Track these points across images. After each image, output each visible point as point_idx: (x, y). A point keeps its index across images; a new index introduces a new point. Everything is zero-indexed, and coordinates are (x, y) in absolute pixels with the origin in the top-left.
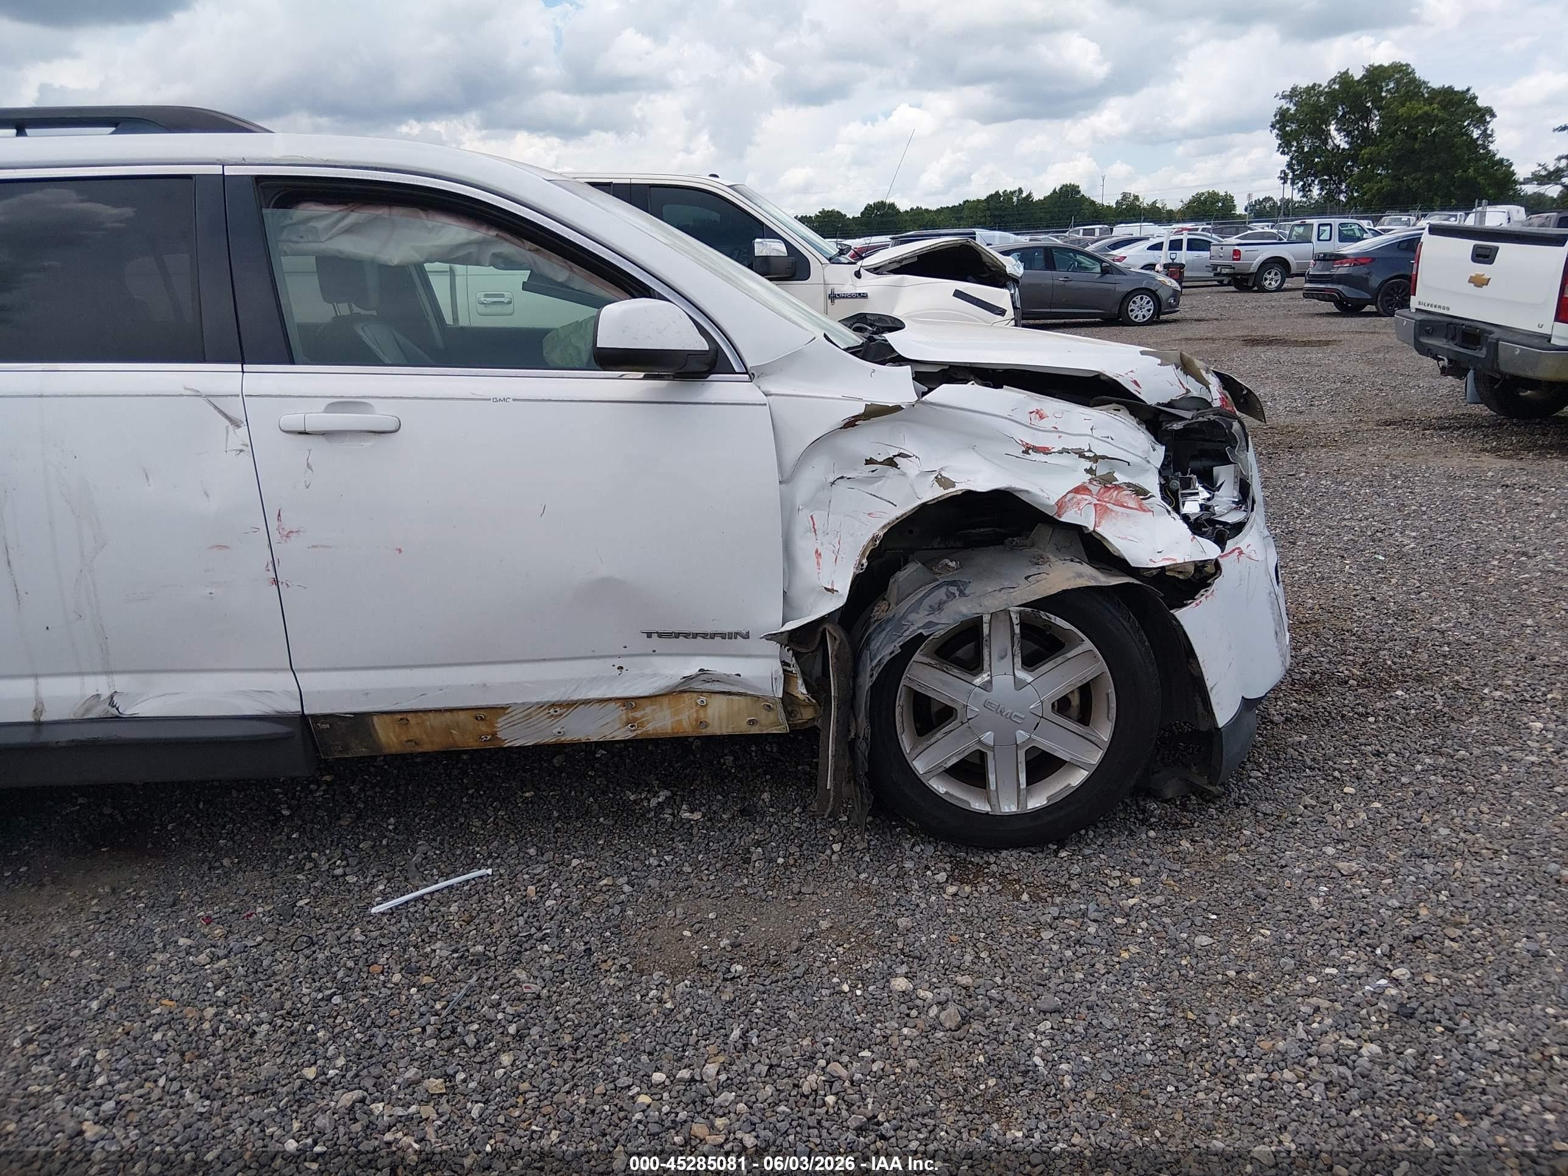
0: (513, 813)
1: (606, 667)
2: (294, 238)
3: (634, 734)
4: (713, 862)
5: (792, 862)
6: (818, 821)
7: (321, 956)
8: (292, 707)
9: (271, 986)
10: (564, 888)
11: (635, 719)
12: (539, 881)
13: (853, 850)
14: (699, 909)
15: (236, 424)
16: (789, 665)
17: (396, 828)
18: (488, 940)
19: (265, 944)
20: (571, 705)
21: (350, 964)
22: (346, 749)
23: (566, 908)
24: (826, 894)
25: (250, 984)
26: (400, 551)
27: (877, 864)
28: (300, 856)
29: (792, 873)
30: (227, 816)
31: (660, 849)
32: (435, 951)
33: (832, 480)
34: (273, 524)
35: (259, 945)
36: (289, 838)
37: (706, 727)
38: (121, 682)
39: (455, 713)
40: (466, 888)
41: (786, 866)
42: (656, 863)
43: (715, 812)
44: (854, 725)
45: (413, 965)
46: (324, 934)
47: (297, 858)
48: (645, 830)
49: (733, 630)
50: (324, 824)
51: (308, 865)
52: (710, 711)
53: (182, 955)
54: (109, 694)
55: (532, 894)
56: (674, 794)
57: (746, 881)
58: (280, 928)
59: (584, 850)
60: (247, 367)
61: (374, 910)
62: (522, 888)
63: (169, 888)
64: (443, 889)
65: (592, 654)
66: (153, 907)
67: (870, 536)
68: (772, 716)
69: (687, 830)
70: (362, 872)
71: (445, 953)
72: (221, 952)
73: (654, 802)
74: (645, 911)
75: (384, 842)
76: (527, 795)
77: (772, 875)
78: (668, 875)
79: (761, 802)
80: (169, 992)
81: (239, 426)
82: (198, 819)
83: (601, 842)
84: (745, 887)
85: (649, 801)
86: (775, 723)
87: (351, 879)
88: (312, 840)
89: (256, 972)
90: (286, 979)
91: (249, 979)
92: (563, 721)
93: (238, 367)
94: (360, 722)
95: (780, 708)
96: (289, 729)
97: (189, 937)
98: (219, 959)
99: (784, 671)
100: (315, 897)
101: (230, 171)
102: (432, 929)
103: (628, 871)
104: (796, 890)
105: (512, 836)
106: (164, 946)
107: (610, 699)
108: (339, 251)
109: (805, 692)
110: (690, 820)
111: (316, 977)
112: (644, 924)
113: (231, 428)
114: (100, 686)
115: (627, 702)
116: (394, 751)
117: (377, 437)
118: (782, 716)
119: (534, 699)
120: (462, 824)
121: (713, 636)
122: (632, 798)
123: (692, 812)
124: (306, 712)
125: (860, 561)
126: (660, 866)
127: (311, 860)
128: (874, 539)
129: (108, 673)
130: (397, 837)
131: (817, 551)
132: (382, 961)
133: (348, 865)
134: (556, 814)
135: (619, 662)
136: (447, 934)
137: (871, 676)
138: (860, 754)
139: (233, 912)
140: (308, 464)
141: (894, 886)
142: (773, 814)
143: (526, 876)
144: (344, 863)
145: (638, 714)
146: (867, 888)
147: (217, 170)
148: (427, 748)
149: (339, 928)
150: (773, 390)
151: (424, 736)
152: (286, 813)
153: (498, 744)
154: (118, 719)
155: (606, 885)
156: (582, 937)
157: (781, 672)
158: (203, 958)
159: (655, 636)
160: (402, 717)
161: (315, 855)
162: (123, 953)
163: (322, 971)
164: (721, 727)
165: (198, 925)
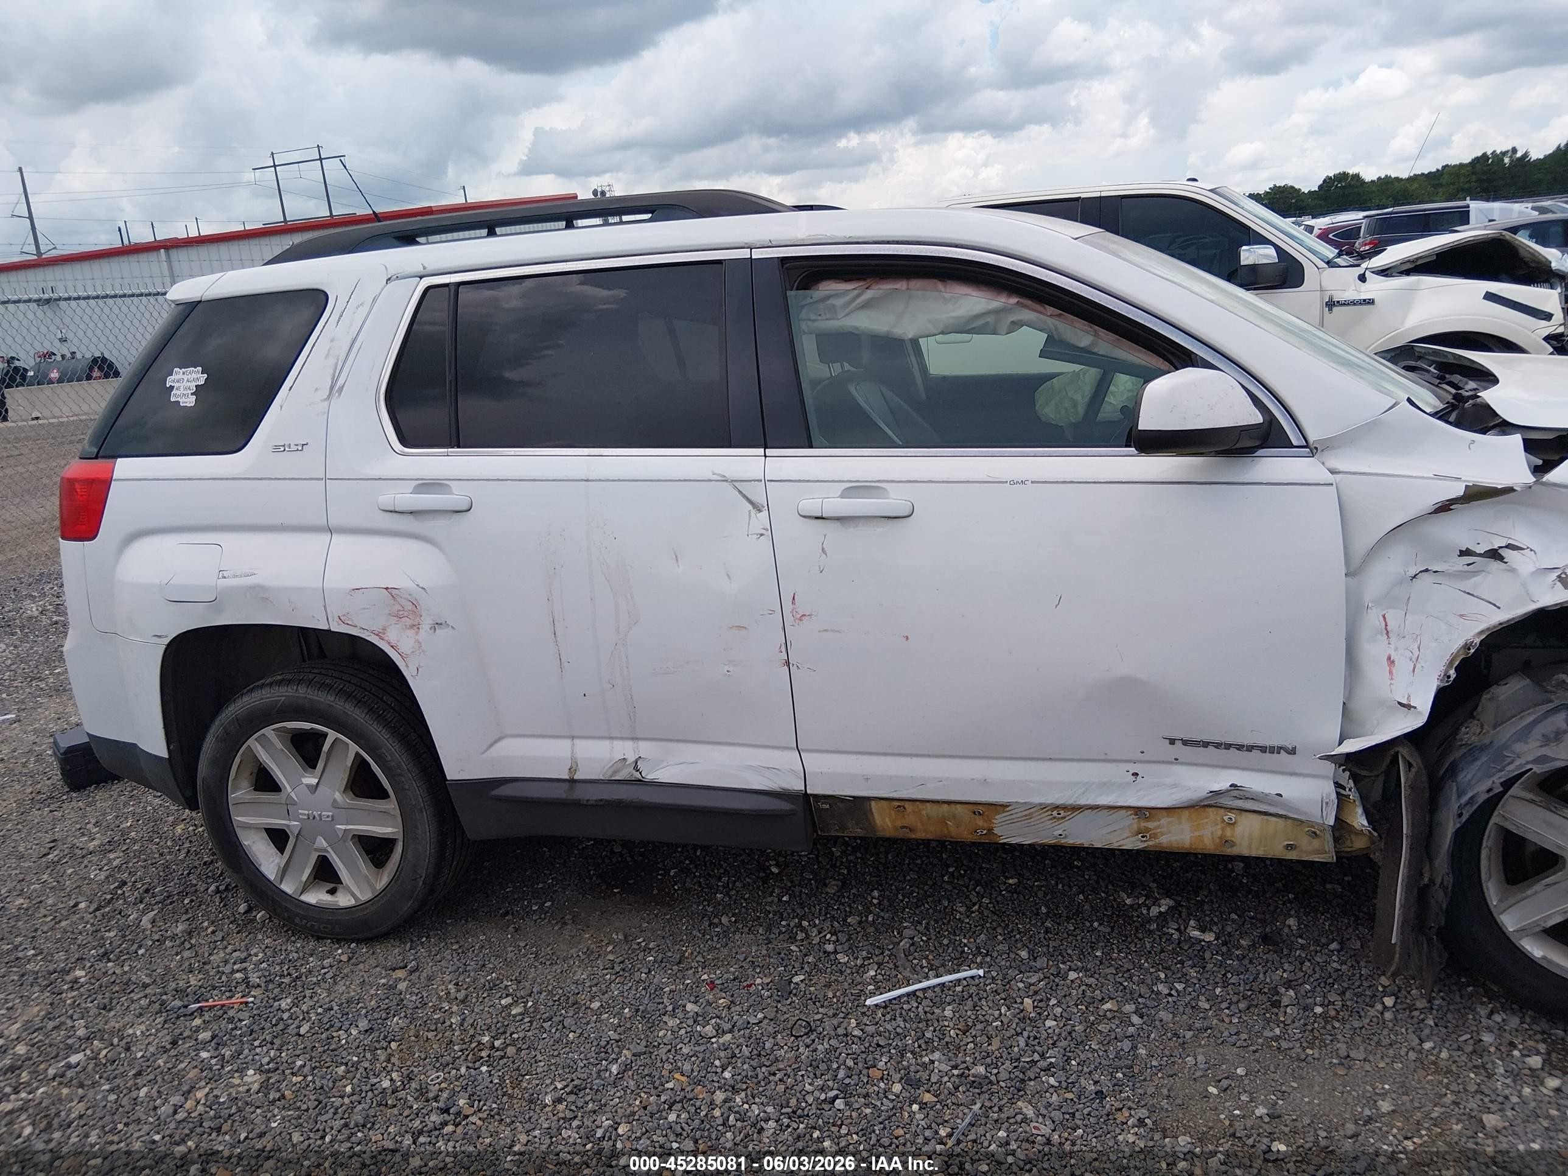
0: (998, 902)
1: (1119, 772)
2: (813, 317)
3: (1145, 845)
4: (1235, 999)
5: (1333, 1013)
6: (1362, 964)
7: (820, 1047)
8: (796, 785)
9: (774, 1074)
10: (1064, 1006)
11: (1148, 830)
12: (1036, 993)
13: (1411, 1008)
14: (1224, 1061)
15: (758, 508)
16: (1344, 788)
17: (879, 904)
18: (989, 1060)
19: (766, 1021)
20: (1076, 809)
21: (850, 1063)
22: (843, 828)
23: (1070, 1033)
24: (1382, 1065)
25: (755, 1069)
26: (907, 638)
27: (1444, 1030)
28: (792, 924)
29: (1334, 1028)
30: (721, 866)
31: (1170, 973)
32: (933, 1062)
33: (1413, 571)
34: (788, 606)
35: (760, 1022)
36: (780, 900)
37: (1232, 846)
38: (646, 749)
39: (953, 806)
40: (959, 989)
41: (1324, 1016)
42: (1166, 991)
43: (1230, 934)
44: (1427, 868)
45: (912, 1074)
46: (821, 1020)
47: (789, 925)
48: (1148, 946)
49: (1276, 743)
50: (812, 890)
51: (800, 936)
52: (1239, 830)
53: (690, 1022)
54: (634, 759)
55: (1030, 1009)
56: (1178, 904)
57: (1277, 1031)
58: (779, 1005)
59: (1080, 960)
60: (769, 452)
61: (868, 1002)
62: (1019, 1000)
63: (675, 943)
64: (934, 987)
65: (1103, 757)
66: (661, 962)
67: (1461, 642)
68: (1316, 843)
69: (1199, 954)
70: (852, 951)
71: (945, 1068)
72: (727, 1026)
73: (1154, 911)
74: (1159, 1052)
75: (870, 918)
76: (1011, 881)
77: (1310, 1028)
78: (1181, 1009)
79: (1286, 930)
80: (680, 1064)
81: (760, 511)
82: (696, 867)
83: (1098, 954)
84: (1277, 1038)
85: (1149, 909)
86: (1322, 851)
87: (843, 958)
88: (802, 905)
89: (759, 1055)
90: (789, 1070)
91: (754, 1063)
92: (1066, 825)
93: (761, 451)
94: (859, 805)
95: (1329, 837)
96: (793, 807)
97: (695, 1003)
98: (724, 1033)
99: (1338, 793)
100: (810, 974)
101: (757, 254)
102: (928, 1035)
103: (1136, 996)
104: (1343, 1052)
105: (999, 930)
106: (674, 1010)
107: (1121, 807)
108: (857, 328)
109: (1365, 823)
110: (1201, 941)
111: (818, 1073)
112: (1160, 1068)
113: (753, 512)
114: (626, 750)
115: (1139, 811)
116: (888, 835)
117: (890, 522)
118: (1329, 845)
119: (1037, 800)
120: (946, 908)
121: (1250, 748)
122: (1128, 901)
123: (1203, 930)
124: (808, 792)
125: (1446, 672)
126: (1170, 995)
127: (803, 929)
128: (1467, 647)
129: (635, 739)
130: (882, 914)
131: (1389, 658)
132: (881, 1065)
133: (838, 940)
134: (1044, 910)
135: (1134, 768)
136: (943, 1042)
137: (1460, 815)
138: (1433, 901)
139: (734, 980)
140: (823, 549)
141: (1470, 1064)
142: (1302, 947)
143: (1021, 985)
144: (834, 938)
145: (1151, 825)
146: (1434, 1063)
147: (745, 254)
148: (920, 835)
149: (835, 1015)
150: (1341, 467)
151: (919, 824)
152: (775, 870)
153: (993, 839)
154: (640, 782)
155: (1110, 1010)
156: (1090, 1073)
157: (1334, 796)
158: (709, 1030)
159: (1178, 743)
160: (899, 804)
161: (805, 923)
162: (637, 1011)
163: (823, 1066)
164: (1250, 847)
165: (703, 990)
